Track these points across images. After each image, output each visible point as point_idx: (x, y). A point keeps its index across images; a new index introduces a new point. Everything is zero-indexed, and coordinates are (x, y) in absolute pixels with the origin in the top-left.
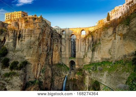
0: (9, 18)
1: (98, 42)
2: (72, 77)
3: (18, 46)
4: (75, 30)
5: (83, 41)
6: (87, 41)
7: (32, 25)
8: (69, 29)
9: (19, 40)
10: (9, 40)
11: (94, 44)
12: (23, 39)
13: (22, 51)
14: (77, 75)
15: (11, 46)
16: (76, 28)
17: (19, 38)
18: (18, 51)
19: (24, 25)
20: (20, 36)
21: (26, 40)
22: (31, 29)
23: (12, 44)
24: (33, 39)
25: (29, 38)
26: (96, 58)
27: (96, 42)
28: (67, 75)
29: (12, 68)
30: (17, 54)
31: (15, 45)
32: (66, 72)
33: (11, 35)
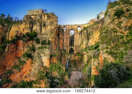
0: (31, 13)
1: (91, 33)
2: (73, 58)
3: (43, 31)
4: (73, 27)
5: (80, 34)
6: (83, 33)
7: (52, 19)
8: (69, 25)
9: (44, 27)
10: (37, 27)
11: (88, 35)
12: (46, 27)
13: (47, 35)
14: (76, 57)
15: (39, 31)
16: (74, 25)
17: (44, 26)
18: (44, 34)
19: (46, 18)
20: (44, 25)
21: (49, 28)
22: (51, 21)
23: (39, 30)
24: (53, 27)
25: (51, 26)
26: (90, 43)
27: (89, 34)
28: (69, 57)
29: (43, 44)
30: (43, 36)
31: (41, 31)
32: (68, 55)
33: (38, 24)
